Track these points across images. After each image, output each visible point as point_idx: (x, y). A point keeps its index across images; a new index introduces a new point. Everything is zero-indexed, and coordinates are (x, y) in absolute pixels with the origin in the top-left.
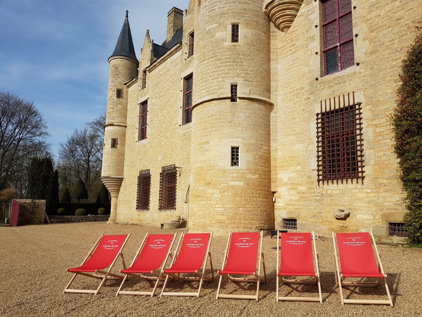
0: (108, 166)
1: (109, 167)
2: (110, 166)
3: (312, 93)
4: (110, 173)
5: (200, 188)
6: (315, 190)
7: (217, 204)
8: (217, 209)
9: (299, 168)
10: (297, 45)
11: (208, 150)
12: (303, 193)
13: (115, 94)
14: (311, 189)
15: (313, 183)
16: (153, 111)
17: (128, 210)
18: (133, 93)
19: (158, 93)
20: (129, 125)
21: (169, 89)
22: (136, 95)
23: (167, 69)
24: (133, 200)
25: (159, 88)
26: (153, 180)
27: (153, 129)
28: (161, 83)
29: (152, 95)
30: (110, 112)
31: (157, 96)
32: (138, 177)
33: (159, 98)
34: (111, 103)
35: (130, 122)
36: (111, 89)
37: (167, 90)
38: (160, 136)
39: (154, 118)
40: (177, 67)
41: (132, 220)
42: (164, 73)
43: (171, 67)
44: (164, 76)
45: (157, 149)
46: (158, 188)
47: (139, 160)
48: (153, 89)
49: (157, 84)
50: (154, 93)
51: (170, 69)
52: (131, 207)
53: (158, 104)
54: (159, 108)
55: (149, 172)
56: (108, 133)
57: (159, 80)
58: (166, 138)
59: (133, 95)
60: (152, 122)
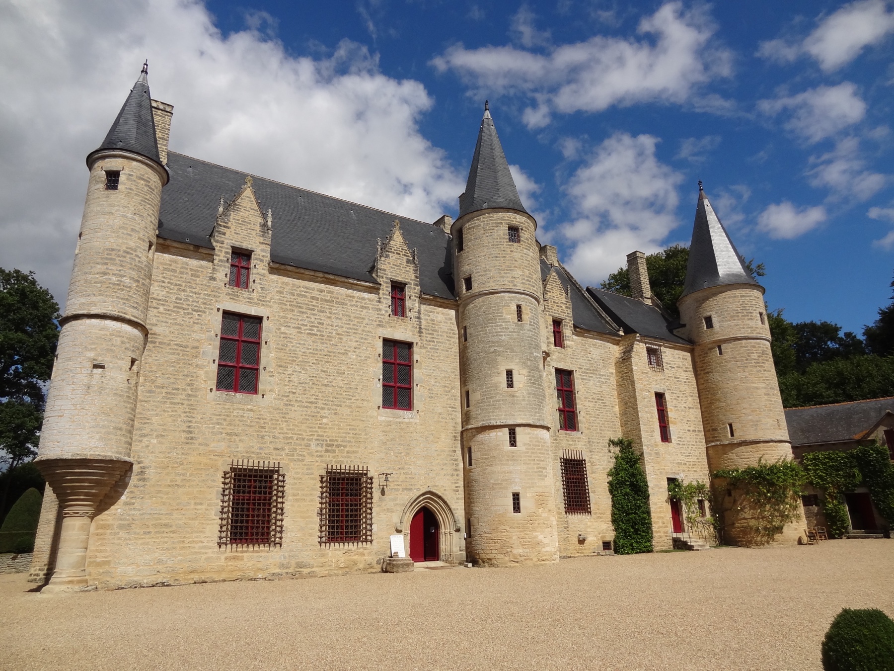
3: (556, 439)
16: (285, 350)
17: (168, 549)
18: (182, 270)
19: (306, 326)
20: (159, 335)
21: (342, 335)
22: (201, 283)
23: (335, 298)
24: (200, 523)
25: (307, 317)
26: (292, 485)
27: (288, 384)
28: (316, 312)
29: (283, 317)
30: (130, 287)
31: (300, 328)
32: (225, 473)
33: (308, 334)
34: (131, 264)
35: (168, 332)
36: (133, 230)
37: (336, 334)
38: (316, 405)
39: (292, 364)
40: (365, 311)
41: (192, 572)
42: (326, 301)
43: (347, 302)
44: (324, 304)
45: (303, 427)
46: (311, 503)
47: (228, 434)
48: (284, 307)
49: (299, 305)
50: (291, 318)
51: (346, 304)
52: (183, 542)
53: (304, 344)
54: (308, 351)
55: (279, 467)
56: (119, 339)
57: (306, 302)
58: (335, 414)
59: (182, 273)
60: (284, 370)
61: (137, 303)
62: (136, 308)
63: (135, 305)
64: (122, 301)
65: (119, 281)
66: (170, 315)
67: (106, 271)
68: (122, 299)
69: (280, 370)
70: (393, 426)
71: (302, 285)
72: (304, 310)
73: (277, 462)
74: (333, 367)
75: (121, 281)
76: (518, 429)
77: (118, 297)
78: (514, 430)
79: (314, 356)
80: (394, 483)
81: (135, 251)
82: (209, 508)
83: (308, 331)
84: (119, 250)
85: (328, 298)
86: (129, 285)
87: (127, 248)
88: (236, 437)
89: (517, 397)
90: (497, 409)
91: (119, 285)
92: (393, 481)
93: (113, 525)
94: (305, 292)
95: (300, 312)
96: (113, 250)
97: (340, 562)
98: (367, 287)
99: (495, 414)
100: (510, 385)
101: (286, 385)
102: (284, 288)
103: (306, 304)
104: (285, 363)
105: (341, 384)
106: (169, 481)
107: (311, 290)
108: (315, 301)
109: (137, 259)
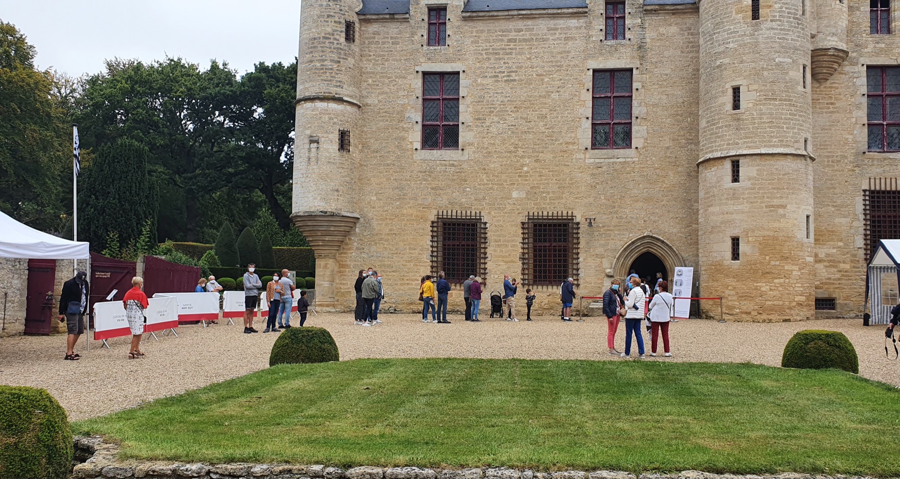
0: (332, 190)
1: (336, 193)
2: (337, 191)
3: (857, 166)
4: (339, 206)
5: (773, 263)
6: (860, 269)
7: (797, 283)
8: (797, 289)
9: (841, 244)
10: (837, 105)
11: (784, 216)
12: (846, 271)
13: (341, 32)
14: (854, 267)
15: (858, 261)
16: (483, 102)
17: (391, 285)
18: (384, 40)
19: (504, 72)
20: (370, 105)
21: (542, 75)
22: (401, 49)
23: (534, 35)
24: (414, 265)
25: (504, 63)
26: (494, 232)
27: (487, 136)
28: (514, 56)
29: (479, 68)
30: (331, 69)
31: (497, 76)
32: (433, 222)
33: (506, 81)
34: (331, 48)
35: (377, 102)
36: (328, 16)
37: (537, 75)
38: (516, 154)
39: (490, 115)
40: (570, 43)
41: (411, 304)
42: (525, 40)
43: (549, 36)
44: (523, 45)
45: (503, 177)
46: (514, 249)
47: (432, 189)
48: (480, 57)
49: (495, 51)
50: (487, 68)
51: (547, 40)
52: (403, 279)
53: (502, 93)
54: (506, 100)
55: (480, 216)
56: (327, 116)
57: (503, 46)
58: (536, 161)
59: (384, 43)
60: (483, 123)
61: (340, 81)
62: (340, 86)
63: (338, 84)
64: (327, 82)
65: (322, 65)
66: (377, 85)
67: (312, 59)
68: (326, 81)
69: (478, 123)
70: (604, 168)
71: (498, 29)
72: (501, 56)
73: (478, 212)
74: (533, 113)
75: (323, 65)
76: (742, 161)
77: (322, 80)
78: (738, 161)
79: (514, 103)
80: (605, 228)
81: (333, 35)
82: (421, 252)
83: (505, 78)
84: (320, 38)
85: (528, 37)
86: (330, 67)
87: (325, 34)
88: (440, 191)
89: (743, 120)
90: (719, 137)
91: (323, 69)
92: (604, 227)
93: (350, 265)
94: (501, 36)
95: (497, 58)
96: (315, 39)
97: (543, 304)
98: (572, 13)
99: (717, 144)
100: (736, 106)
101: (485, 137)
102: (479, 37)
103: (503, 49)
104: (483, 115)
105: (543, 129)
106: (387, 230)
107: (508, 32)
108: (512, 44)
109: (335, 42)
